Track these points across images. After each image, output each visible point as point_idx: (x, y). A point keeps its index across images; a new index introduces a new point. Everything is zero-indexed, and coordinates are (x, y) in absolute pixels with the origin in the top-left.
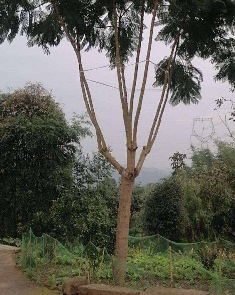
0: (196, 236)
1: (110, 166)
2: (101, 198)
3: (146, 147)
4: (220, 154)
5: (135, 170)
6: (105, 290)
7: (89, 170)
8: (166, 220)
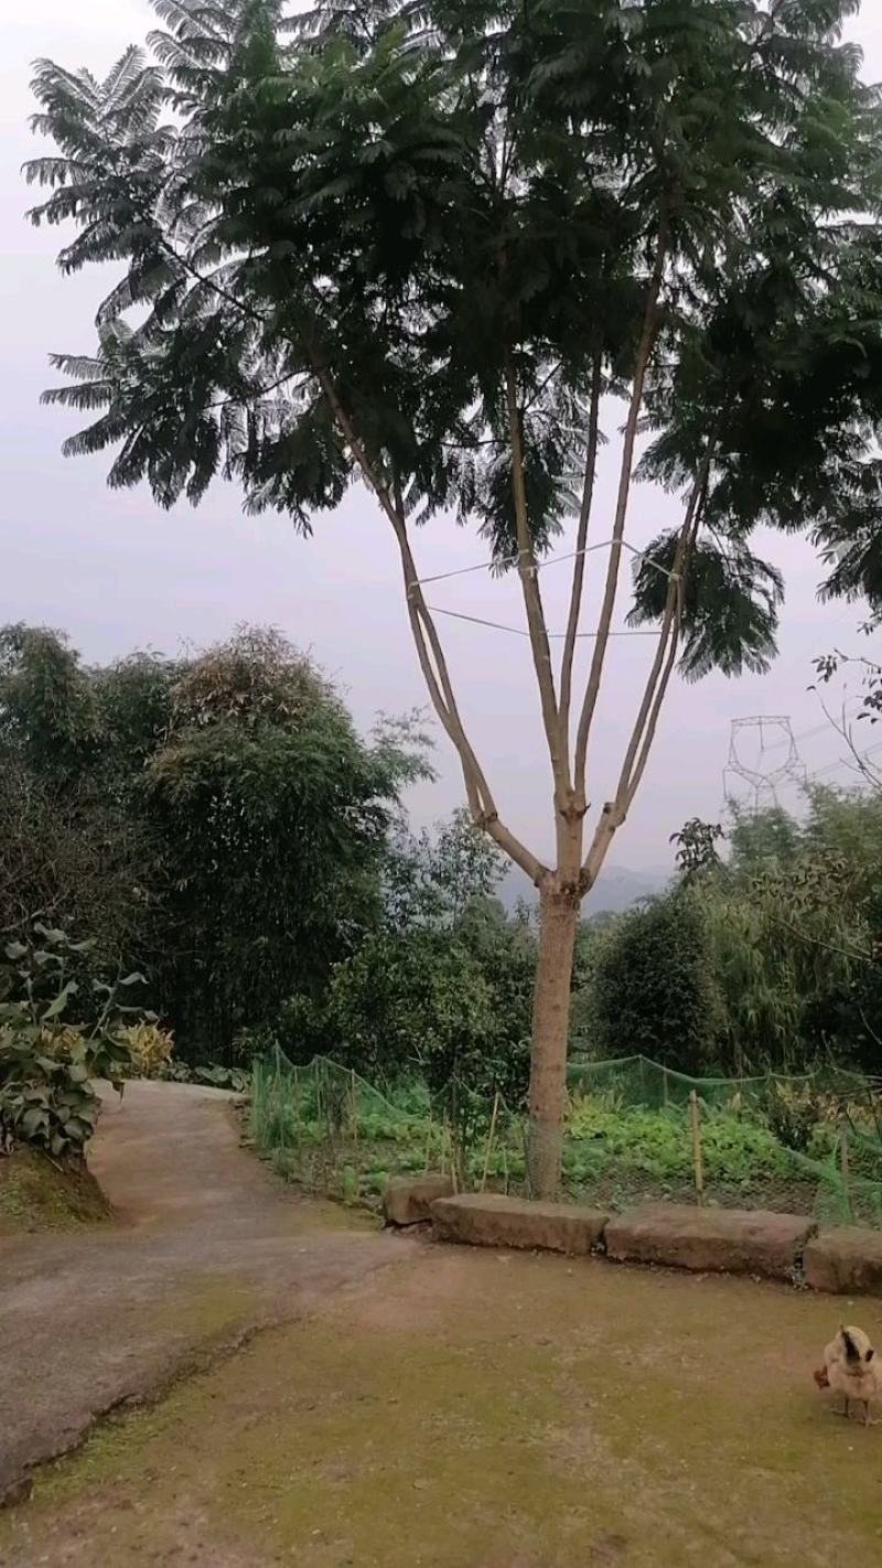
0: (746, 1059)
1: (491, 864)
2: (468, 954)
3: (612, 807)
4: (815, 823)
5: (582, 875)
6: (506, 1210)
7: (428, 877)
8: (660, 1015)
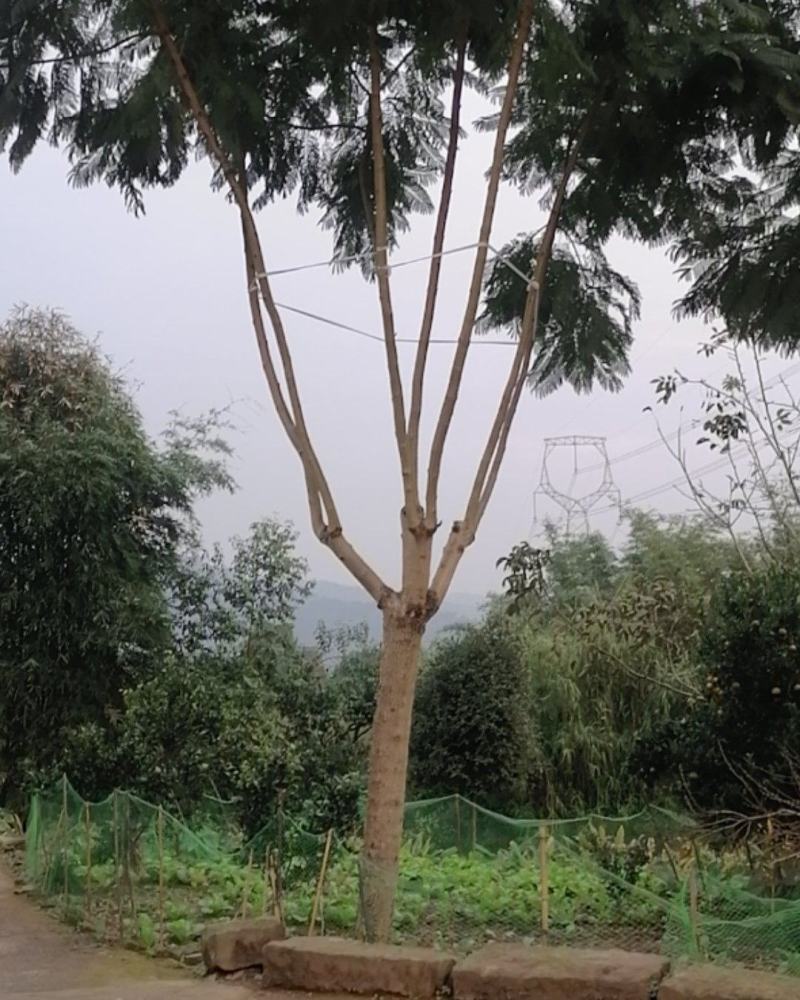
0: (558, 801)
1: (292, 585)
2: (262, 684)
4: (634, 552)
7: (221, 598)
8: (473, 753)
